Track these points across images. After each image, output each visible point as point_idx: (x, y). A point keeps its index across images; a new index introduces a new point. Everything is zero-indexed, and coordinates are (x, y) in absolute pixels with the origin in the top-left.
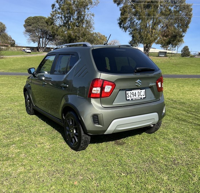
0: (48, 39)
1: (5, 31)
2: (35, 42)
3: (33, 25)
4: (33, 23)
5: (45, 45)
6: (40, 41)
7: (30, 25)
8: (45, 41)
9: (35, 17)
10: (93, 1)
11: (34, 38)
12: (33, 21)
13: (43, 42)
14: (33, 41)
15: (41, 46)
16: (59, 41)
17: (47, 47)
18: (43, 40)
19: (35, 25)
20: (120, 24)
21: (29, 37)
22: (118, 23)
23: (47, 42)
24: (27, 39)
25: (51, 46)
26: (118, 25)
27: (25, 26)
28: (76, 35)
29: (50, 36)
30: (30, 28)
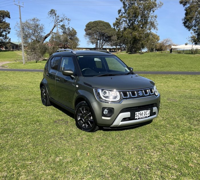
0: (104, 40)
1: (76, 35)
2: (94, 43)
3: (93, 29)
4: (93, 27)
5: (102, 46)
6: (97, 42)
7: (90, 29)
8: (102, 42)
9: (95, 21)
10: (157, 4)
11: (93, 40)
12: (93, 25)
13: (100, 43)
14: (92, 43)
15: (99, 47)
16: (114, 42)
17: (103, 47)
18: (100, 41)
19: (95, 28)
20: (185, 23)
21: (88, 39)
22: (183, 22)
23: (104, 43)
24: (87, 41)
25: (107, 47)
26: (183, 24)
27: (86, 30)
28: (141, 36)
29: (106, 38)
30: (90, 31)
